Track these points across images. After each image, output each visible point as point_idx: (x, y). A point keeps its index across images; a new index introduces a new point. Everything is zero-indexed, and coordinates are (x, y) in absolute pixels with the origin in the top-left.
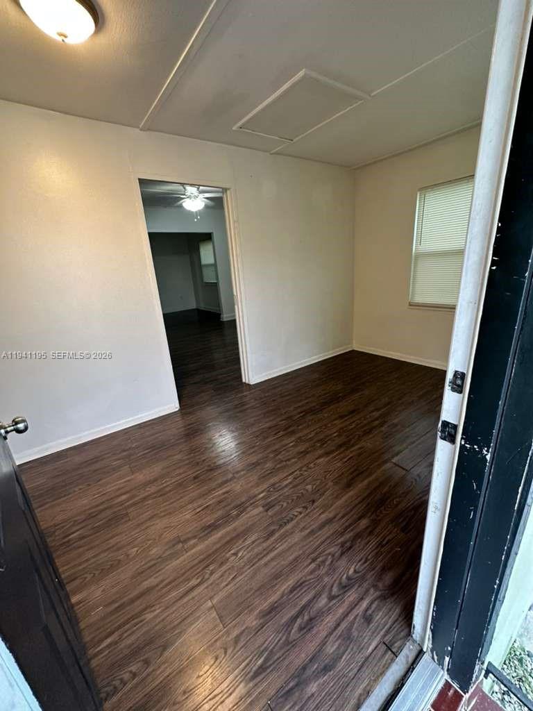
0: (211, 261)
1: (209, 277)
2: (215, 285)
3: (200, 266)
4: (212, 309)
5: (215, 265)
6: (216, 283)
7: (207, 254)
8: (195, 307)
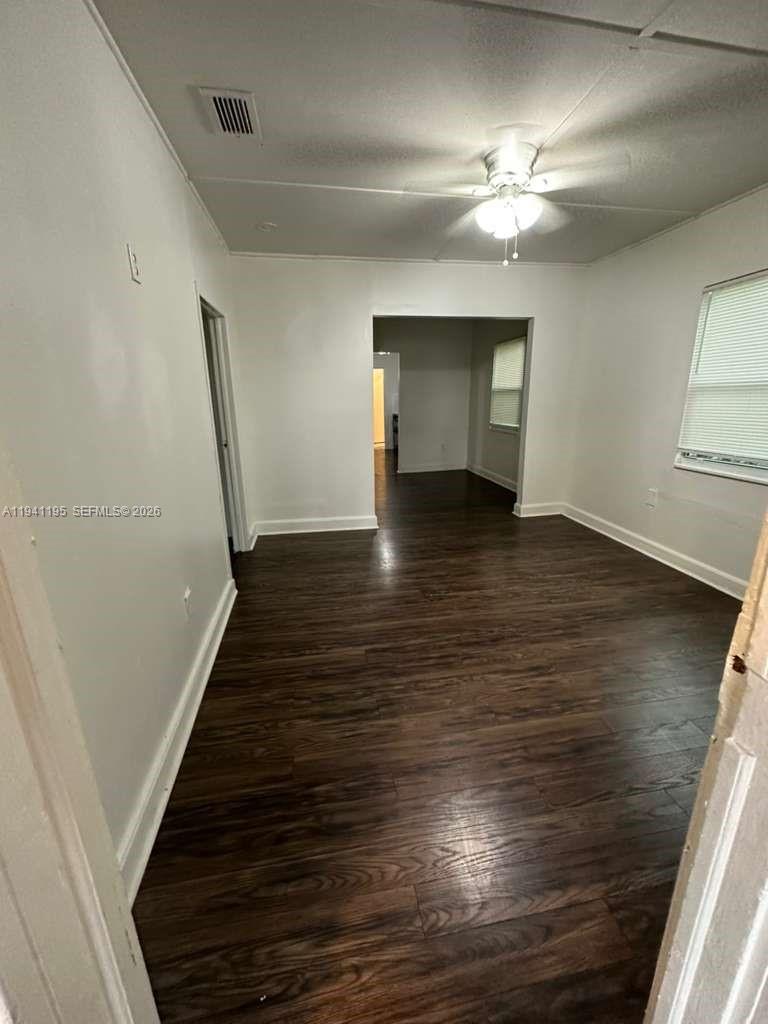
0: (516, 384)
1: (503, 414)
2: (514, 435)
3: (489, 391)
5: (522, 393)
6: (516, 429)
7: (506, 367)
8: (464, 467)
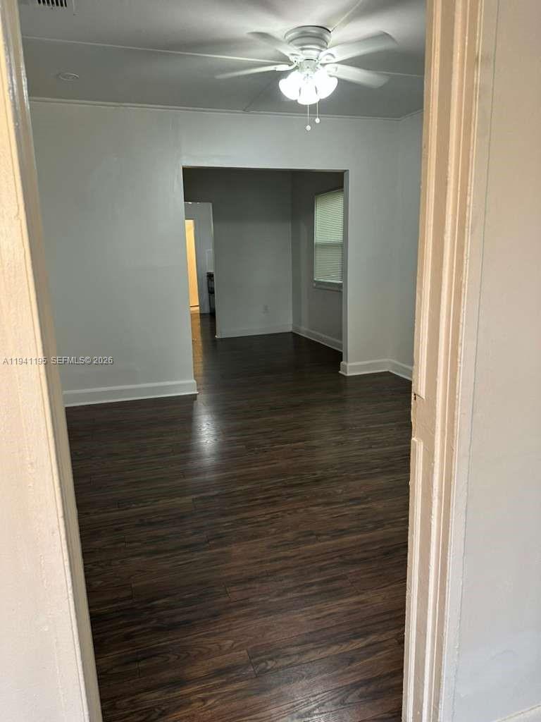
0: (337, 237)
1: (325, 270)
2: (337, 291)
3: (311, 246)
4: (326, 339)
5: (343, 246)
6: (340, 286)
8: (290, 329)
